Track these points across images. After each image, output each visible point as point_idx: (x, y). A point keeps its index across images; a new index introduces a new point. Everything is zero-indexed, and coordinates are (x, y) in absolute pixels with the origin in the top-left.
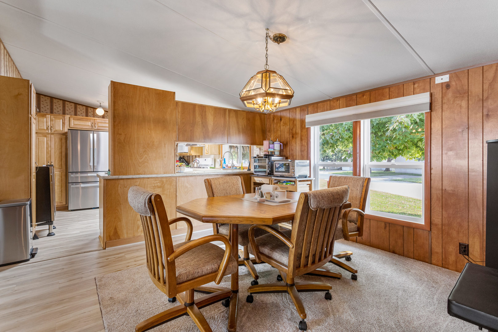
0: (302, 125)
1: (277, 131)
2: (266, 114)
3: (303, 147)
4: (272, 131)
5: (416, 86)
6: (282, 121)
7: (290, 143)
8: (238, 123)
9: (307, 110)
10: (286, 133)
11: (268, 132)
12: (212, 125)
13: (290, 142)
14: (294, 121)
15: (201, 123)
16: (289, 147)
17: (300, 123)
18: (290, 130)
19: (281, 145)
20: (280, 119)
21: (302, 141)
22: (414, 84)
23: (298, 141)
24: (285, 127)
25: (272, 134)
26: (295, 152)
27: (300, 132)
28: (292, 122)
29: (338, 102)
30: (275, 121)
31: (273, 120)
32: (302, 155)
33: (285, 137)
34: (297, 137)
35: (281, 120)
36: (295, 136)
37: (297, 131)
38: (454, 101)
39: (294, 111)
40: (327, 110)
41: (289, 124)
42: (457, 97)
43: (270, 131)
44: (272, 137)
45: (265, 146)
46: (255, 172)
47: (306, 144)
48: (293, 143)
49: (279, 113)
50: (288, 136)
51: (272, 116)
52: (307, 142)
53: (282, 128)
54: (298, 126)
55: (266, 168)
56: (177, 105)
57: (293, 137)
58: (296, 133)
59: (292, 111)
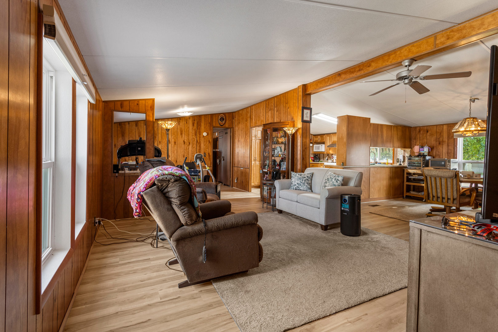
0: (449, 136)
1: (423, 139)
2: (412, 127)
3: (450, 150)
4: (418, 139)
6: (429, 133)
8: (397, 134)
11: (414, 139)
13: (437, 147)
14: (440, 133)
15: (381, 135)
16: (435, 151)
18: (437, 139)
19: (429, 149)
20: (426, 131)
21: (449, 146)
23: (445, 146)
25: (418, 141)
26: (442, 154)
27: (447, 141)
28: (439, 133)
30: (421, 132)
31: (420, 131)
32: (449, 155)
33: (431, 143)
34: (443, 143)
35: (427, 132)
39: (442, 126)
41: (435, 135)
43: (415, 139)
44: (418, 143)
45: (416, 149)
46: (408, 166)
47: (452, 149)
48: (440, 147)
49: (426, 127)
50: (435, 143)
51: (418, 129)
52: (453, 147)
53: (428, 137)
54: (444, 137)
55: (421, 164)
56: (371, 125)
57: (439, 144)
58: (443, 141)
59: (439, 126)
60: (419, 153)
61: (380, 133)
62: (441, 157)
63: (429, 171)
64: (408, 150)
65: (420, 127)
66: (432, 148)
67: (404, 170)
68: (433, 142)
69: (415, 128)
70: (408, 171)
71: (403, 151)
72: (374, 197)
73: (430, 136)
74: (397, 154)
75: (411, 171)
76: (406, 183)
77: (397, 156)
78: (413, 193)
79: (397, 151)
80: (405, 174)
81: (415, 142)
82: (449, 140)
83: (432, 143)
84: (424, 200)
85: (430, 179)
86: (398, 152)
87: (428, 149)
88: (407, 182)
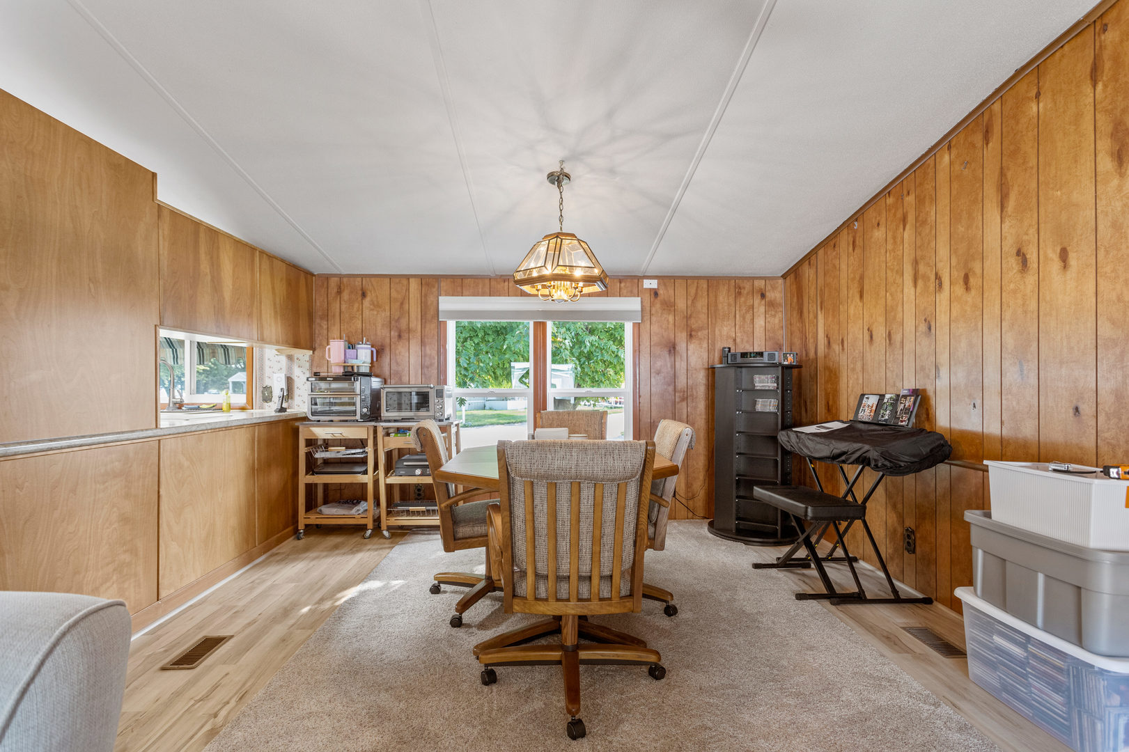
0: (426, 314)
1: (352, 318)
2: (315, 275)
3: (427, 359)
4: (334, 316)
5: (623, 285)
6: (368, 299)
7: (393, 350)
9: (437, 286)
10: (379, 328)
11: (322, 318)
12: (231, 287)
13: (393, 347)
14: (402, 304)
15: (209, 278)
16: (388, 359)
17: (419, 310)
18: (393, 322)
19: (372, 352)
20: (360, 292)
21: (425, 346)
22: (620, 283)
23: (415, 347)
24: (375, 313)
25: (334, 325)
26: (407, 369)
27: (420, 326)
28: (399, 304)
29: (506, 283)
30: (345, 295)
31: (339, 292)
32: (425, 374)
33: (376, 334)
34: (410, 337)
35: (364, 295)
36: (405, 335)
37: (411, 325)
38: (662, 314)
39: (405, 282)
40: (483, 295)
41: (387, 308)
42: (664, 309)
43: (326, 316)
44: (335, 331)
45: (335, 352)
46: (313, 414)
47: (434, 353)
48: (401, 349)
49: (359, 279)
50: (388, 335)
51: (333, 282)
52: (436, 349)
53: (366, 313)
54: (413, 315)
55: (354, 404)
56: (159, 216)
57: (400, 336)
58: (409, 330)
59: (397, 280)
60: (344, 367)
61: (205, 266)
62: (405, 379)
63: (536, 454)
64: (304, 355)
65: (340, 276)
66: (379, 352)
67: (296, 432)
68: (382, 333)
69: (327, 278)
70: (314, 434)
71: (283, 359)
72: (186, 582)
73: (372, 310)
74: (262, 368)
75: (321, 433)
76: (304, 479)
77: (262, 379)
78: (332, 513)
79: (262, 359)
80: (302, 443)
81: (325, 327)
82: (425, 327)
83: (379, 333)
84: (369, 532)
85: (528, 491)
86: (267, 363)
87: (369, 352)
88: (307, 473)
